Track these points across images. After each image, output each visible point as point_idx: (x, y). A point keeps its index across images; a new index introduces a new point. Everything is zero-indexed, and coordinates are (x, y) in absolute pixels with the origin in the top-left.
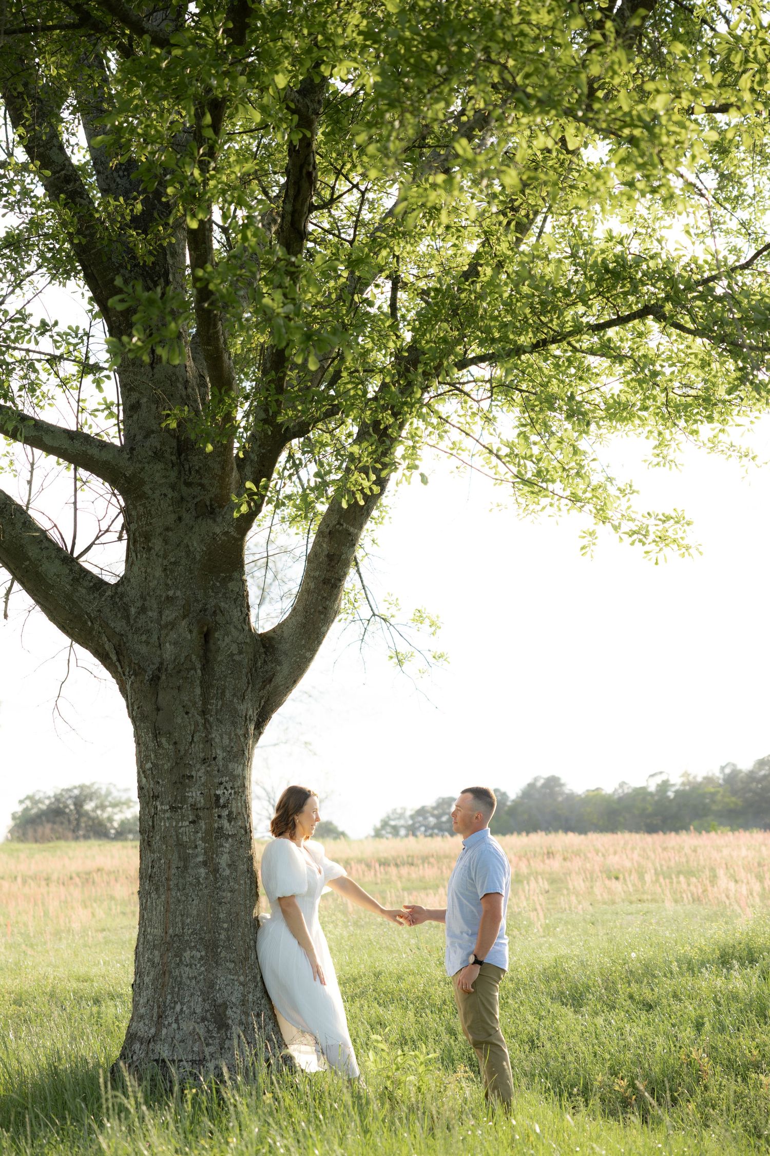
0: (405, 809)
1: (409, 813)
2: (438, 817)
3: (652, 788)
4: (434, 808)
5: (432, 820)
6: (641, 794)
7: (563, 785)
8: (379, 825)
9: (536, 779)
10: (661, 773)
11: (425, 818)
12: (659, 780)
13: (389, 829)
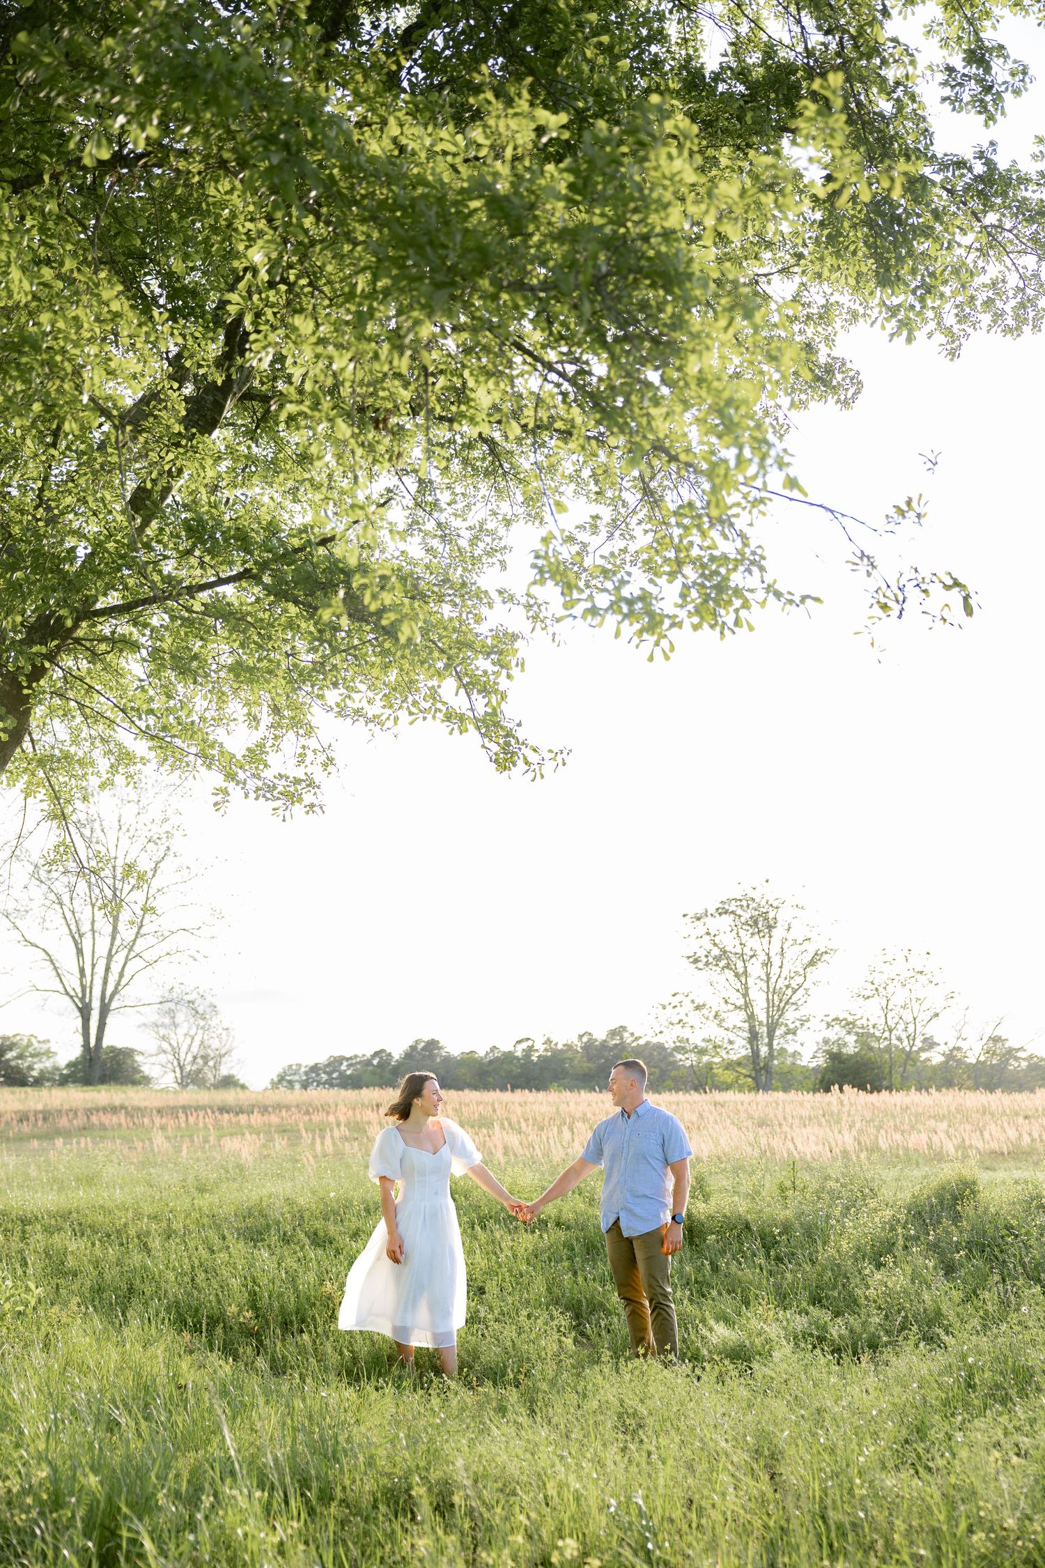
0: (299, 1065)
1: (303, 1069)
2: (329, 1074)
3: (519, 1054)
4: (327, 1066)
5: (324, 1077)
6: (509, 1057)
7: (441, 1048)
9: (417, 1042)
10: (528, 1039)
11: (318, 1075)
12: (524, 1045)
13: (285, 1084)
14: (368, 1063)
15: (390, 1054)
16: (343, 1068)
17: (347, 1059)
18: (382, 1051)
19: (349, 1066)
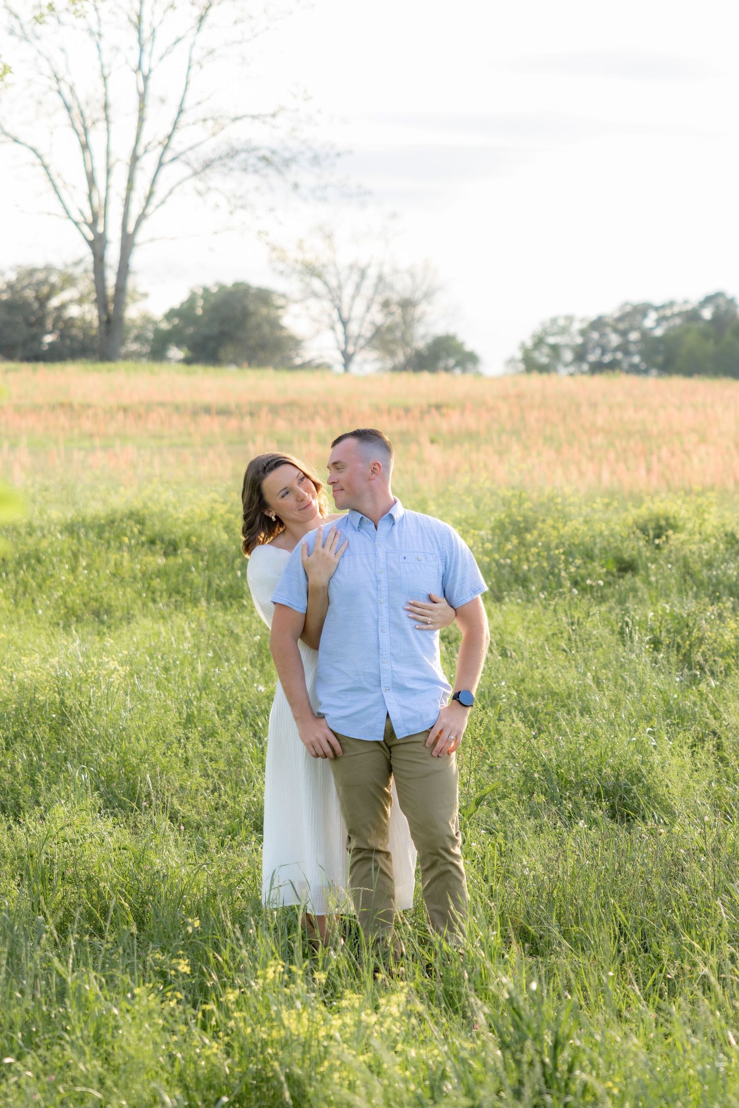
0: (570, 319)
1: (577, 326)
2: (624, 334)
4: (621, 319)
8: (529, 343)
11: (603, 335)
13: (545, 353)
14: (692, 316)
15: (731, 302)
16: (649, 322)
17: (657, 309)
18: (719, 295)
19: (659, 321)
